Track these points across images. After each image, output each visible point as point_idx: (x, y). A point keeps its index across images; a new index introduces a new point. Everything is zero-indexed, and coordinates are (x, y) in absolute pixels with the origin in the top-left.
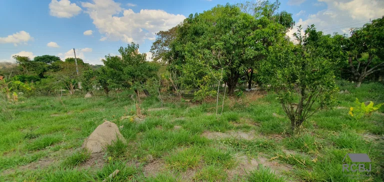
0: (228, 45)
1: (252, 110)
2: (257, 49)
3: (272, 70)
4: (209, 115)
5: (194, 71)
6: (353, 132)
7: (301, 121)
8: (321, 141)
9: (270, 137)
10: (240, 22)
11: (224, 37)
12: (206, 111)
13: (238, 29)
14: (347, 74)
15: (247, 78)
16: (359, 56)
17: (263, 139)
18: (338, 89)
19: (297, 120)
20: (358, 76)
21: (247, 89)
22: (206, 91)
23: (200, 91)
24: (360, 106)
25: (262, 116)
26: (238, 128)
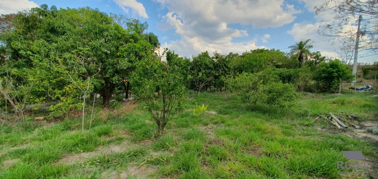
0: (99, 53)
1: (127, 120)
2: (130, 61)
3: (140, 82)
4: (73, 133)
5: (49, 79)
6: (195, 127)
7: (165, 124)
8: (177, 137)
9: (142, 144)
10: (112, 32)
11: (93, 43)
12: (69, 128)
13: (110, 38)
14: (193, 86)
15: (124, 88)
16: (198, 75)
17: (136, 147)
18: (187, 97)
19: (161, 124)
20: (198, 87)
21: (124, 99)
22: (69, 104)
23: (60, 104)
24: (198, 107)
25: (135, 125)
26: (110, 142)
